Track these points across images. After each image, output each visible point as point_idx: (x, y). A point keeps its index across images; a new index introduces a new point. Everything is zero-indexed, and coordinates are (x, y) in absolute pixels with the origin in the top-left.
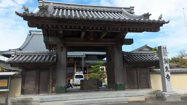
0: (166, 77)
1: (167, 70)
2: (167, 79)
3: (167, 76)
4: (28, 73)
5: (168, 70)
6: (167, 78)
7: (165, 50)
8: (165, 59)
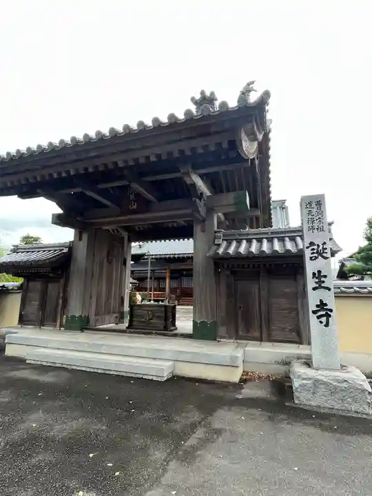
0: (314, 312)
1: (320, 286)
2: (319, 317)
3: (317, 306)
4: (31, 284)
5: (323, 285)
6: (319, 314)
7: (314, 210)
8: (312, 244)
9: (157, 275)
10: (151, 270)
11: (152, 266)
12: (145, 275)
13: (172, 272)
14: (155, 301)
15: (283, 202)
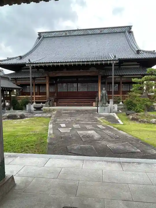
9: (37, 82)
10: (33, 78)
11: (32, 75)
12: (27, 82)
13: (51, 79)
14: (37, 103)
15: (130, 27)
